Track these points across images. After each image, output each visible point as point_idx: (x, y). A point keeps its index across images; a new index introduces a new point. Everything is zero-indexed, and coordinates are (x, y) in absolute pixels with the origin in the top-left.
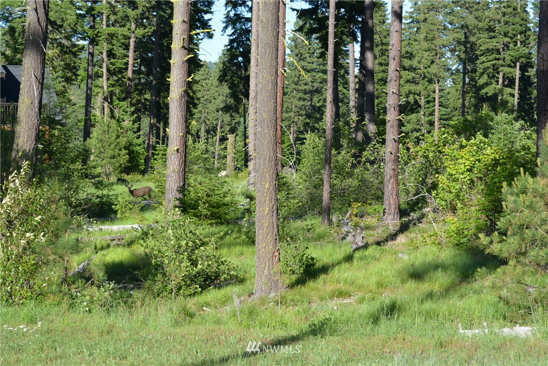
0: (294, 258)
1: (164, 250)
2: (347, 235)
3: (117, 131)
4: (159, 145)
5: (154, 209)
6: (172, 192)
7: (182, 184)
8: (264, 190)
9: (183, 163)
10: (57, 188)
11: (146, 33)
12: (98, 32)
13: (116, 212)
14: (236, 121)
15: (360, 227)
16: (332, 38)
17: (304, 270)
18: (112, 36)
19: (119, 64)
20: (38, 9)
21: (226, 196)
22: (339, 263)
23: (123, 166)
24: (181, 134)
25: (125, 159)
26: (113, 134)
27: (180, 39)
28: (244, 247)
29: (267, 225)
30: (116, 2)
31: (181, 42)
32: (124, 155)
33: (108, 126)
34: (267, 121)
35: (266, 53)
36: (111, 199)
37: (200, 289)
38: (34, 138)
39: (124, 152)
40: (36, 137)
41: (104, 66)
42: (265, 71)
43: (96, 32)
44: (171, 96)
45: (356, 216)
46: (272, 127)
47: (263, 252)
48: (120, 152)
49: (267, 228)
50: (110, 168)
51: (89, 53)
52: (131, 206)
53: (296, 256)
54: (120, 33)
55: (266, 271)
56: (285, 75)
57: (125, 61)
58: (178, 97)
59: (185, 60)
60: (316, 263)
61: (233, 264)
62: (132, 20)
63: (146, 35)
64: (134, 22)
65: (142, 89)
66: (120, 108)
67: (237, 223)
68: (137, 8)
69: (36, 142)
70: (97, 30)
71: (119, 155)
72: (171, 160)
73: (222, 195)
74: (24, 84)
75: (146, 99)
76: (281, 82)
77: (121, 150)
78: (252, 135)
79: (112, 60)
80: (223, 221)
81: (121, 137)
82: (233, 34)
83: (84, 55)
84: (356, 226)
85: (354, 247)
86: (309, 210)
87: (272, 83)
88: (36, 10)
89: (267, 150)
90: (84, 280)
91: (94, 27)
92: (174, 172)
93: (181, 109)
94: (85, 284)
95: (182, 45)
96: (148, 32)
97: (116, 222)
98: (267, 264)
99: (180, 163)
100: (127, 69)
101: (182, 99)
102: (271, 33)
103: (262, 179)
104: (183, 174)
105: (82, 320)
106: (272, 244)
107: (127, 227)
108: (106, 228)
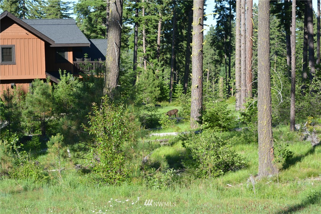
0: (279, 152)
1: (200, 149)
2: (308, 137)
3: (154, 77)
4: (178, 84)
5: (183, 122)
6: (195, 112)
7: (200, 107)
8: (263, 110)
9: (201, 94)
10: (134, 110)
11: (168, 18)
12: (140, 19)
13: (160, 125)
14: (219, 69)
15: (314, 132)
16: (294, 15)
17: (286, 159)
18: (148, 20)
19: (152, 37)
20: (117, 3)
21: (229, 114)
22: (307, 155)
23: (157, 97)
24: (199, 77)
25: (158, 93)
26: (151, 78)
27: (198, 19)
28: (243, 145)
29: (265, 132)
30: (148, 1)
31: (198, 21)
32: (158, 91)
33: (148, 73)
34: (264, 66)
35: (262, 24)
36: (157, 117)
37: (223, 173)
38: (115, 81)
39: (158, 89)
40: (117, 80)
41: (144, 38)
42: (262, 35)
43: (139, 19)
44: (193, 54)
45: (310, 125)
46: (267, 71)
47: (263, 149)
48: (156, 89)
49: (265, 134)
50: (149, 99)
51: (135, 31)
52: (169, 121)
53: (280, 151)
54: (153, 18)
55: (265, 161)
56: (253, 40)
57: (155, 36)
58: (197, 54)
59: (201, 32)
60: (293, 155)
61: (242, 156)
62: (160, 11)
63: (168, 19)
64: (161, 12)
65: (165, 51)
66: (153, 63)
67: (235, 131)
68: (162, 4)
69: (117, 84)
70: (139, 18)
71: (155, 91)
72: (194, 93)
73: (226, 113)
74: (109, 48)
75: (167, 58)
76: (251, 45)
77: (156, 88)
78: (238, 77)
79: (149, 35)
80: (227, 129)
81: (156, 80)
82: (219, 18)
83: (132, 33)
84: (311, 131)
85: (313, 144)
86: (280, 122)
87: (267, 43)
88: (115, 3)
89: (264, 85)
90: (155, 169)
91: (138, 15)
92: (195, 100)
93: (199, 62)
94: (155, 171)
95: (199, 23)
96: (170, 18)
97: (161, 131)
98: (266, 156)
99: (199, 95)
100: (156, 40)
101: (199, 55)
102: (265, 12)
103: (262, 103)
104: (201, 101)
105: (158, 194)
106: (269, 143)
107: (169, 134)
108: (156, 135)
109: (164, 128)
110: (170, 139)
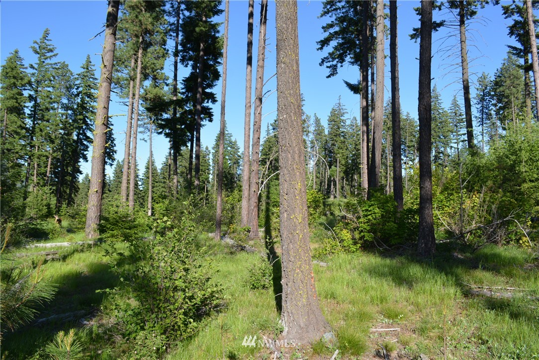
8: (294, 192)
9: (100, 200)
13: (47, 234)
19: (43, 170)
23: (44, 214)
24: (100, 181)
27: (102, 118)
29: (301, 236)
39: (45, 207)
41: (35, 170)
49: (301, 241)
57: (46, 169)
58: (98, 156)
59: (104, 132)
68: (54, 143)
71: (42, 209)
72: (92, 198)
79: (40, 169)
81: (44, 200)
92: (93, 206)
93: (100, 164)
95: (103, 122)
97: (48, 241)
98: (305, 290)
100: (46, 173)
101: (101, 157)
103: (292, 178)
104: (100, 207)
107: (59, 244)
108: (41, 246)
109: (52, 238)
110: (60, 250)
